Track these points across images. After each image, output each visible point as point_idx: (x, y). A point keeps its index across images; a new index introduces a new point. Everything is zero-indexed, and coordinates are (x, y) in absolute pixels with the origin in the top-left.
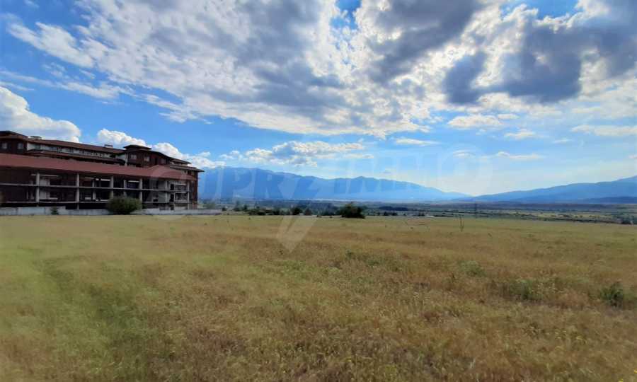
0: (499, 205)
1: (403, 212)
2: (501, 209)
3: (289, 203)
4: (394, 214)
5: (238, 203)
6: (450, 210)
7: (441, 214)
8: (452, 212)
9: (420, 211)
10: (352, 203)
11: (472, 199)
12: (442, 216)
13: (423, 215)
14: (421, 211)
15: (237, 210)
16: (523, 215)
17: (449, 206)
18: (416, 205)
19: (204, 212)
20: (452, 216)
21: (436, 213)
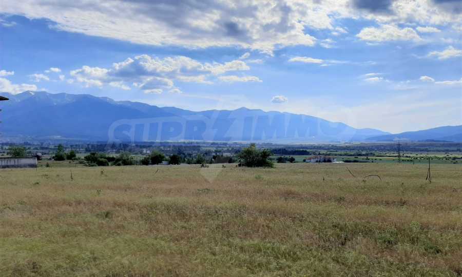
0: (424, 145)
1: (304, 157)
2: (427, 151)
3: (141, 146)
4: (292, 160)
5: (60, 147)
6: (364, 153)
7: (352, 158)
8: (367, 155)
9: (325, 155)
10: (253, 145)
11: (391, 137)
12: (355, 161)
13: (329, 161)
14: (327, 155)
15: (59, 158)
16: (454, 158)
17: (362, 148)
18: (320, 148)
19: (12, 162)
20: (367, 160)
21: (346, 158)
